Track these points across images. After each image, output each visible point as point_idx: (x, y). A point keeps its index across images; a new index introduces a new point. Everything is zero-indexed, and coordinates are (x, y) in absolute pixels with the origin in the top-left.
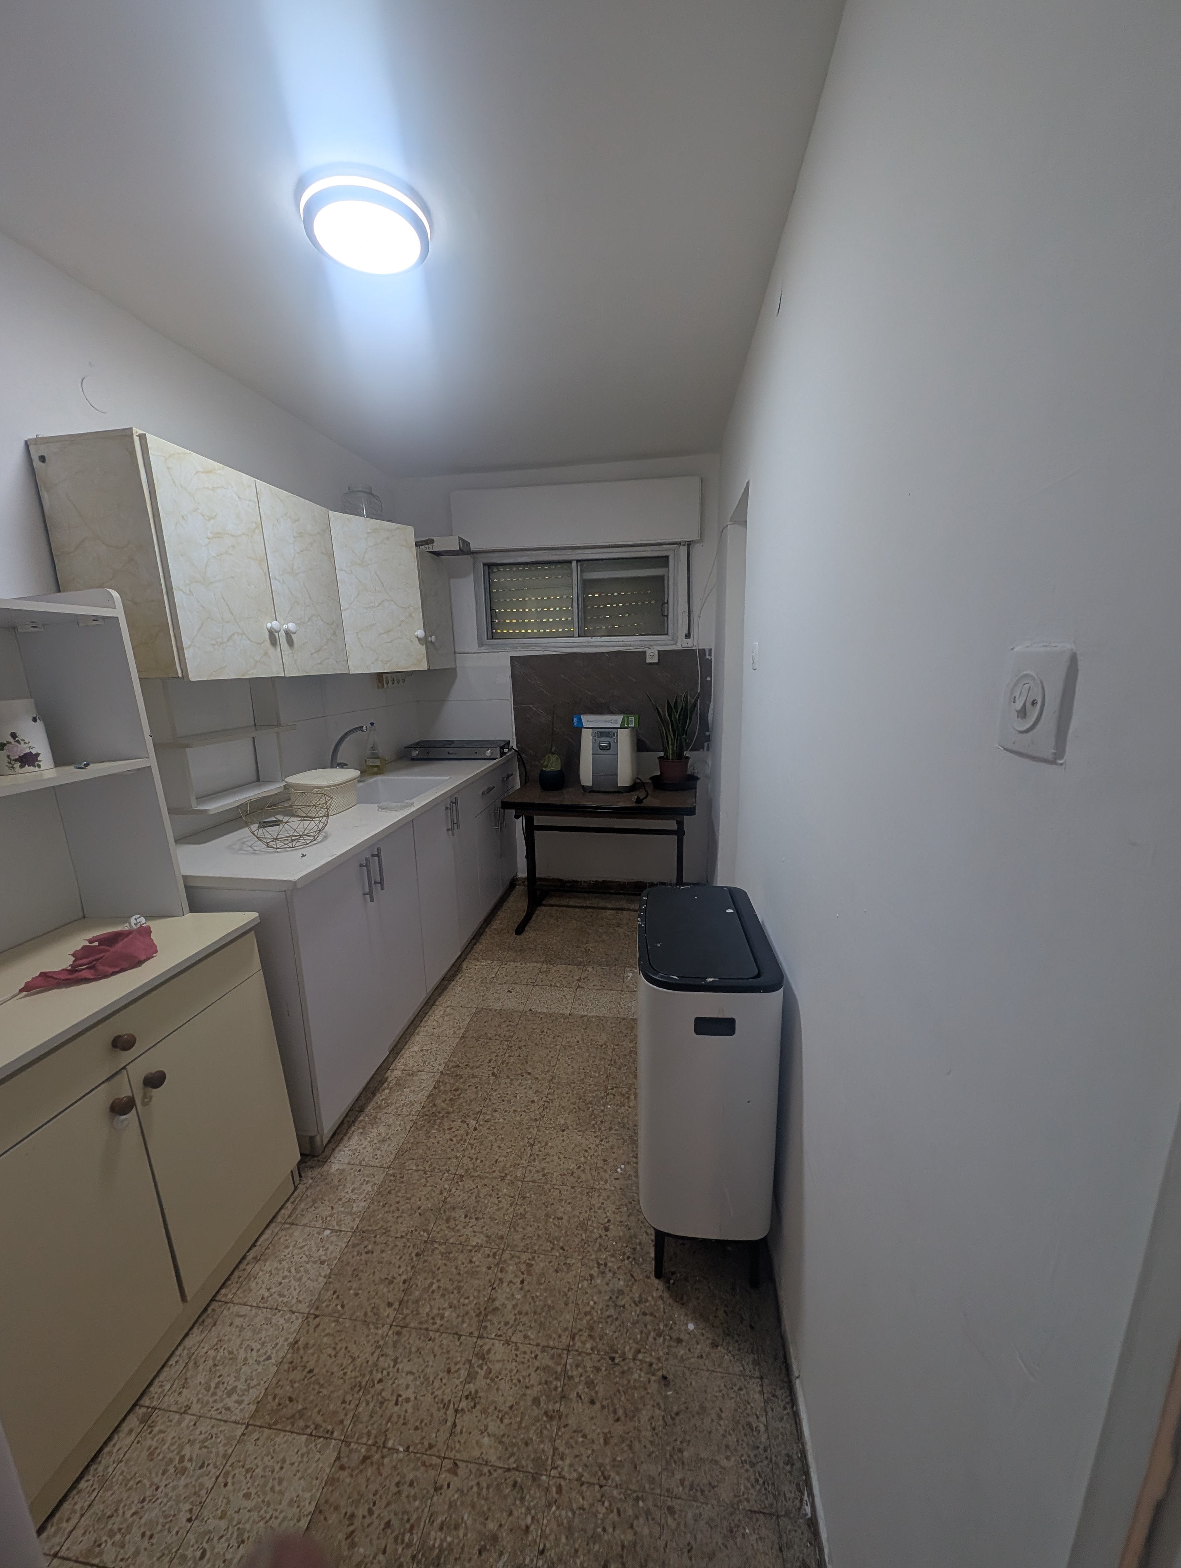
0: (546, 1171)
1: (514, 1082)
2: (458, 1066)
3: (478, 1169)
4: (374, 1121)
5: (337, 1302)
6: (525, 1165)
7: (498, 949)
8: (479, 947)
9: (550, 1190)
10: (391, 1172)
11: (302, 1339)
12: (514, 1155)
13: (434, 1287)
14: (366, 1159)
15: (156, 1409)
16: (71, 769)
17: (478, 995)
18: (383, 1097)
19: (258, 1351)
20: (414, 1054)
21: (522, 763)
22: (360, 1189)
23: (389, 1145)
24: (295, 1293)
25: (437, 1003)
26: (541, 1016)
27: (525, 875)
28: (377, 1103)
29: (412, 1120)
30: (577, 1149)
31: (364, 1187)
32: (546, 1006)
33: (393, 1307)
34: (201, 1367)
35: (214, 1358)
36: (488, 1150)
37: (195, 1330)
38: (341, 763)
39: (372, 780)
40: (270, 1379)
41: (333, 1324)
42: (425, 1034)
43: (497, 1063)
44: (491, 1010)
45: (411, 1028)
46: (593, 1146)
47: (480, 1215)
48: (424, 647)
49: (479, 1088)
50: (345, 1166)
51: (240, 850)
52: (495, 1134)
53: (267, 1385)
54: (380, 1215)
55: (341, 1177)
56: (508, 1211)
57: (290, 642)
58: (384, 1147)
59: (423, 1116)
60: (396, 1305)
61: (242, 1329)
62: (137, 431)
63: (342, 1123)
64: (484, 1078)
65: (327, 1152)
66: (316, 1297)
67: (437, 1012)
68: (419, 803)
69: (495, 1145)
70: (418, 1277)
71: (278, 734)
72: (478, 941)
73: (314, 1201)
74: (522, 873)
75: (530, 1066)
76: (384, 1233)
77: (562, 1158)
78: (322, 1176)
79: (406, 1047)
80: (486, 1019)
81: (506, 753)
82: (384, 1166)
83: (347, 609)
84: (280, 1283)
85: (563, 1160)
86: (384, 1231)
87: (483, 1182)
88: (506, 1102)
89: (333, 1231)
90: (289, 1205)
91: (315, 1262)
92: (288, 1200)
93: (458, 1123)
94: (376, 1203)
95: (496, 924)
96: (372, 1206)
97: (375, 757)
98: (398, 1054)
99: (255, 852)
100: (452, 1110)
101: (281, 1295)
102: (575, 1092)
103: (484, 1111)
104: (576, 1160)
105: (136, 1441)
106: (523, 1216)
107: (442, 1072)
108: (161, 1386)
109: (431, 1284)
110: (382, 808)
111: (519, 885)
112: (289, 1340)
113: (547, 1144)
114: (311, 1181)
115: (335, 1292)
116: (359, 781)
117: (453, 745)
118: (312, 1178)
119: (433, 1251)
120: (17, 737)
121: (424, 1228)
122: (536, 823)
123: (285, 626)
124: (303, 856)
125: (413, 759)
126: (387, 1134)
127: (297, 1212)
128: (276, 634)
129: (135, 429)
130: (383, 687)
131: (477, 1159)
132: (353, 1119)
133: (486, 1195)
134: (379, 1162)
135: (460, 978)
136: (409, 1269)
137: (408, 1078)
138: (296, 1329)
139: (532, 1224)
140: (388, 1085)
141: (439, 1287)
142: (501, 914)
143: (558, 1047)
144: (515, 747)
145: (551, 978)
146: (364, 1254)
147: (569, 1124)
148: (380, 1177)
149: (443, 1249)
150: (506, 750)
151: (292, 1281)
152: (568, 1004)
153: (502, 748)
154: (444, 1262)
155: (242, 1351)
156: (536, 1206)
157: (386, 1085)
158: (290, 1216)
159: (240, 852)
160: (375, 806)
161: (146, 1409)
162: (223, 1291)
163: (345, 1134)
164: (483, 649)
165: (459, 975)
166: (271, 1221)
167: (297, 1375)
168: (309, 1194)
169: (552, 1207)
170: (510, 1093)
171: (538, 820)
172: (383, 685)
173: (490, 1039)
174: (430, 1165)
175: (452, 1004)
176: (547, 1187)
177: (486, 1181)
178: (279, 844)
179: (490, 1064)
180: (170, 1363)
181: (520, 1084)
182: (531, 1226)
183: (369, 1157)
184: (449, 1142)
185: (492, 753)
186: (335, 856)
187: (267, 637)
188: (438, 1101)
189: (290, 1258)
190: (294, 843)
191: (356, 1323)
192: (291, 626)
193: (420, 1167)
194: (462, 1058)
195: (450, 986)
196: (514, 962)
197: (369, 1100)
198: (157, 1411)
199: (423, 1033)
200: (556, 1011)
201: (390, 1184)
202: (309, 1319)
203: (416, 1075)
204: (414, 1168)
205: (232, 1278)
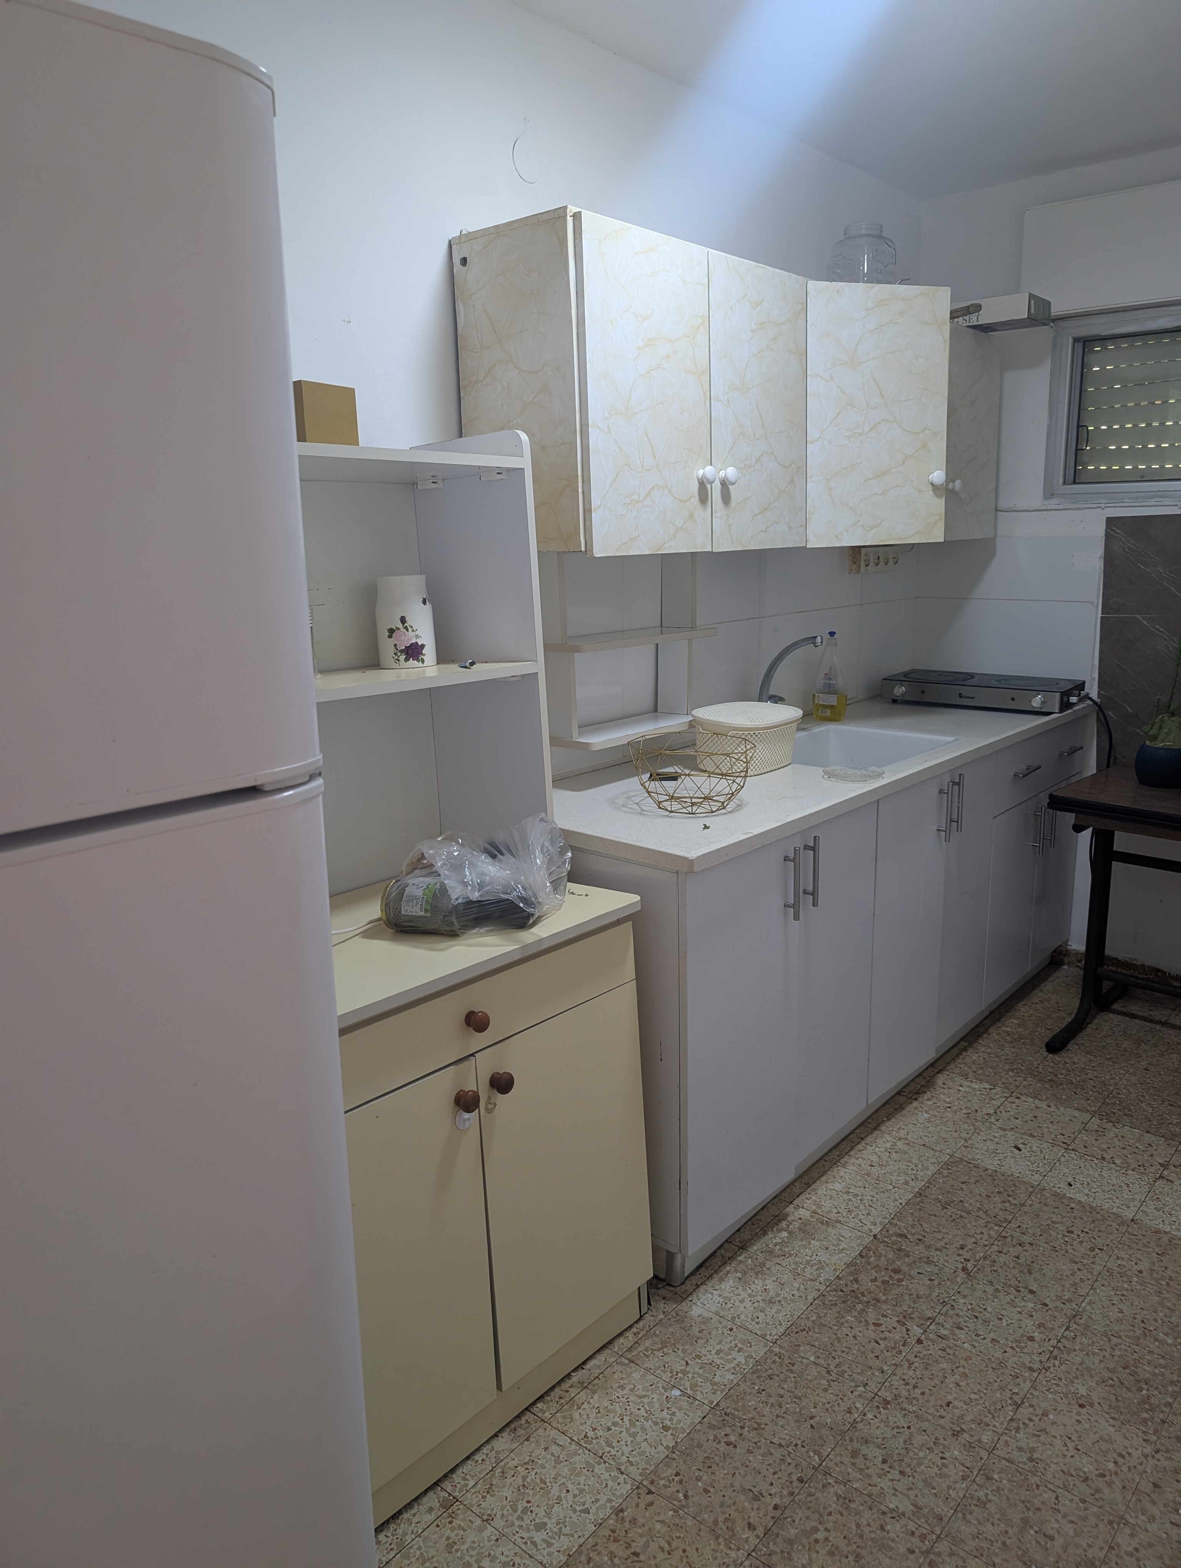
0: (1035, 1456)
1: (1002, 1295)
2: (902, 1236)
3: (915, 1402)
4: (760, 1269)
5: (678, 1487)
6: (1000, 1431)
7: (1007, 1067)
8: (972, 1056)
9: (1038, 1486)
10: (776, 1350)
11: (629, 1510)
12: (980, 1407)
13: (821, 1535)
14: (742, 1317)
15: (457, 1500)
16: (455, 667)
17: (956, 1135)
18: (778, 1240)
19: (575, 1496)
20: (834, 1194)
21: (1105, 727)
22: (728, 1354)
23: (778, 1312)
24: (627, 1450)
25: (883, 1128)
26: (1073, 1205)
27: (1082, 948)
28: (767, 1245)
29: (819, 1290)
30: (1104, 1446)
31: (734, 1354)
32: (1086, 1191)
33: (755, 1532)
34: (508, 1481)
35: (524, 1478)
36: (936, 1381)
37: (505, 1434)
38: (775, 696)
39: (820, 729)
40: (586, 1537)
41: (671, 1513)
42: (855, 1168)
43: (974, 1254)
44: (976, 1166)
45: (836, 1153)
46: (1136, 1454)
47: (908, 1470)
48: (942, 501)
49: (936, 1282)
50: (711, 1315)
51: (623, 806)
52: (953, 1363)
53: (582, 1540)
54: (753, 1403)
55: (704, 1327)
56: (957, 1485)
57: (726, 498)
58: (771, 1311)
59: (835, 1290)
60: (760, 1531)
61: (558, 1461)
62: (572, 209)
63: (714, 1254)
64: (946, 1270)
65: (688, 1286)
66: (653, 1468)
67: (880, 1141)
68: (892, 775)
69: (950, 1379)
70: (797, 1511)
71: (690, 640)
72: (970, 1045)
73: (664, 1344)
74: (1078, 943)
75: (1036, 1280)
76: (756, 1429)
77: (1071, 1448)
78: (677, 1315)
79: (824, 1178)
80: (966, 1178)
81: (1074, 704)
82: (768, 1337)
83: (817, 440)
84: (609, 1429)
85: (1072, 1452)
86: (756, 1426)
87: (921, 1424)
88: (980, 1321)
89: (684, 1393)
90: (629, 1334)
91: (656, 1424)
92: (630, 1327)
93: (892, 1322)
94: (749, 1383)
95: (1010, 1024)
96: (743, 1386)
97: (829, 690)
98: (808, 1185)
99: (642, 813)
100: (884, 1298)
101: (609, 1445)
102: (1117, 1353)
103: (941, 1319)
104: (1096, 1461)
105: (435, 1524)
106: (982, 1504)
107: (875, 1236)
108: (465, 1479)
109: (816, 1530)
110: (830, 775)
111: (1069, 964)
112: (614, 1504)
113: (1045, 1414)
114: (662, 1316)
115: (677, 1474)
116: (799, 729)
117: (970, 682)
118: (664, 1313)
119: (824, 1486)
120: (405, 622)
121: (816, 1448)
122: (1117, 847)
123: (722, 474)
124: (706, 827)
125: (895, 701)
126: (778, 1295)
127: (639, 1349)
128: (709, 486)
129: (569, 207)
130: (858, 571)
131: (915, 1387)
132: (729, 1255)
133: (923, 1445)
134: (760, 1329)
135: (929, 1100)
136: (785, 1492)
137: (819, 1225)
138: (622, 1494)
139: (996, 1522)
140: (788, 1226)
141: (826, 1539)
142: (1024, 1010)
143: (1098, 1268)
144: (1094, 695)
145: (1105, 1146)
146: (723, 1444)
147: (1095, 1399)
148: (759, 1351)
149: (841, 1489)
150: (1073, 699)
151: (624, 1433)
152: (1133, 1200)
153: (1066, 694)
154: (839, 1508)
155: (556, 1487)
156: (1008, 1499)
157: (784, 1224)
158: (630, 1350)
159: (624, 809)
160: (820, 771)
161: (447, 1495)
162: (540, 1405)
163: (716, 1272)
164: (1053, 503)
165: (928, 1095)
166: (604, 1347)
167: (617, 1549)
168: (657, 1332)
169: (1038, 1514)
170: (989, 1309)
171: (1123, 841)
172: (859, 567)
173: (968, 1213)
174: (837, 1366)
175: (909, 1137)
176: (1035, 1480)
177: (925, 1425)
178: (676, 806)
179: (961, 1252)
180: (476, 1457)
181: (1012, 1303)
182: (993, 1524)
183: (747, 1317)
184: (873, 1344)
185: (1043, 703)
186: (750, 835)
187: (696, 490)
188: (863, 1277)
189: (624, 1403)
190: (695, 808)
191: (702, 1527)
192: (730, 472)
193: (822, 1362)
194: (913, 1226)
195: (910, 1108)
196: (1035, 1098)
197: (755, 1237)
198: (458, 1503)
199: (852, 1168)
200: (1107, 1206)
201: (772, 1366)
202: (641, 1491)
203: (834, 1227)
204: (812, 1358)
205: (552, 1394)
